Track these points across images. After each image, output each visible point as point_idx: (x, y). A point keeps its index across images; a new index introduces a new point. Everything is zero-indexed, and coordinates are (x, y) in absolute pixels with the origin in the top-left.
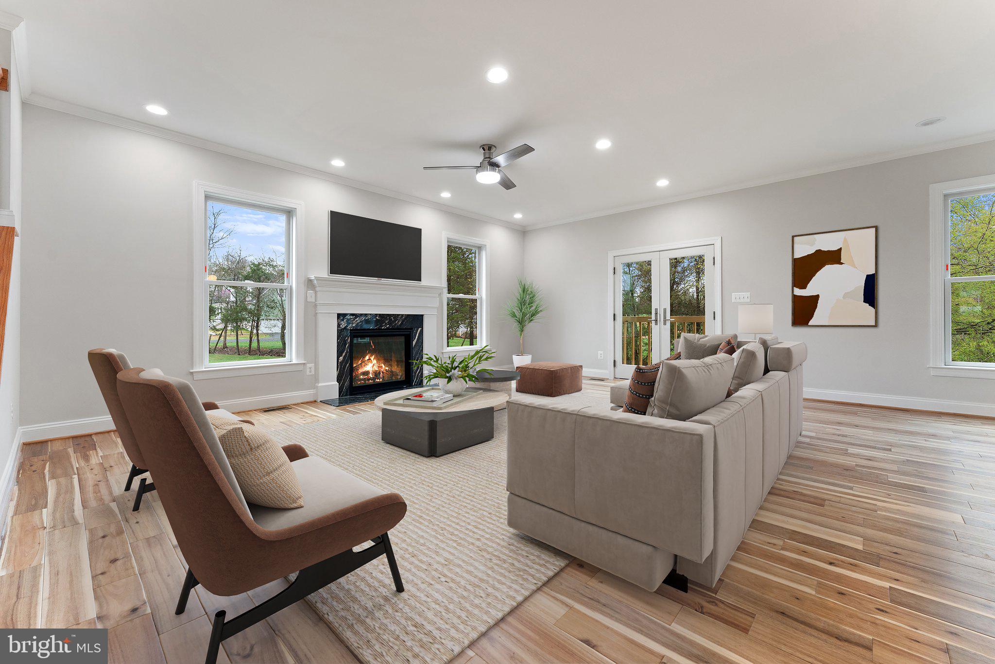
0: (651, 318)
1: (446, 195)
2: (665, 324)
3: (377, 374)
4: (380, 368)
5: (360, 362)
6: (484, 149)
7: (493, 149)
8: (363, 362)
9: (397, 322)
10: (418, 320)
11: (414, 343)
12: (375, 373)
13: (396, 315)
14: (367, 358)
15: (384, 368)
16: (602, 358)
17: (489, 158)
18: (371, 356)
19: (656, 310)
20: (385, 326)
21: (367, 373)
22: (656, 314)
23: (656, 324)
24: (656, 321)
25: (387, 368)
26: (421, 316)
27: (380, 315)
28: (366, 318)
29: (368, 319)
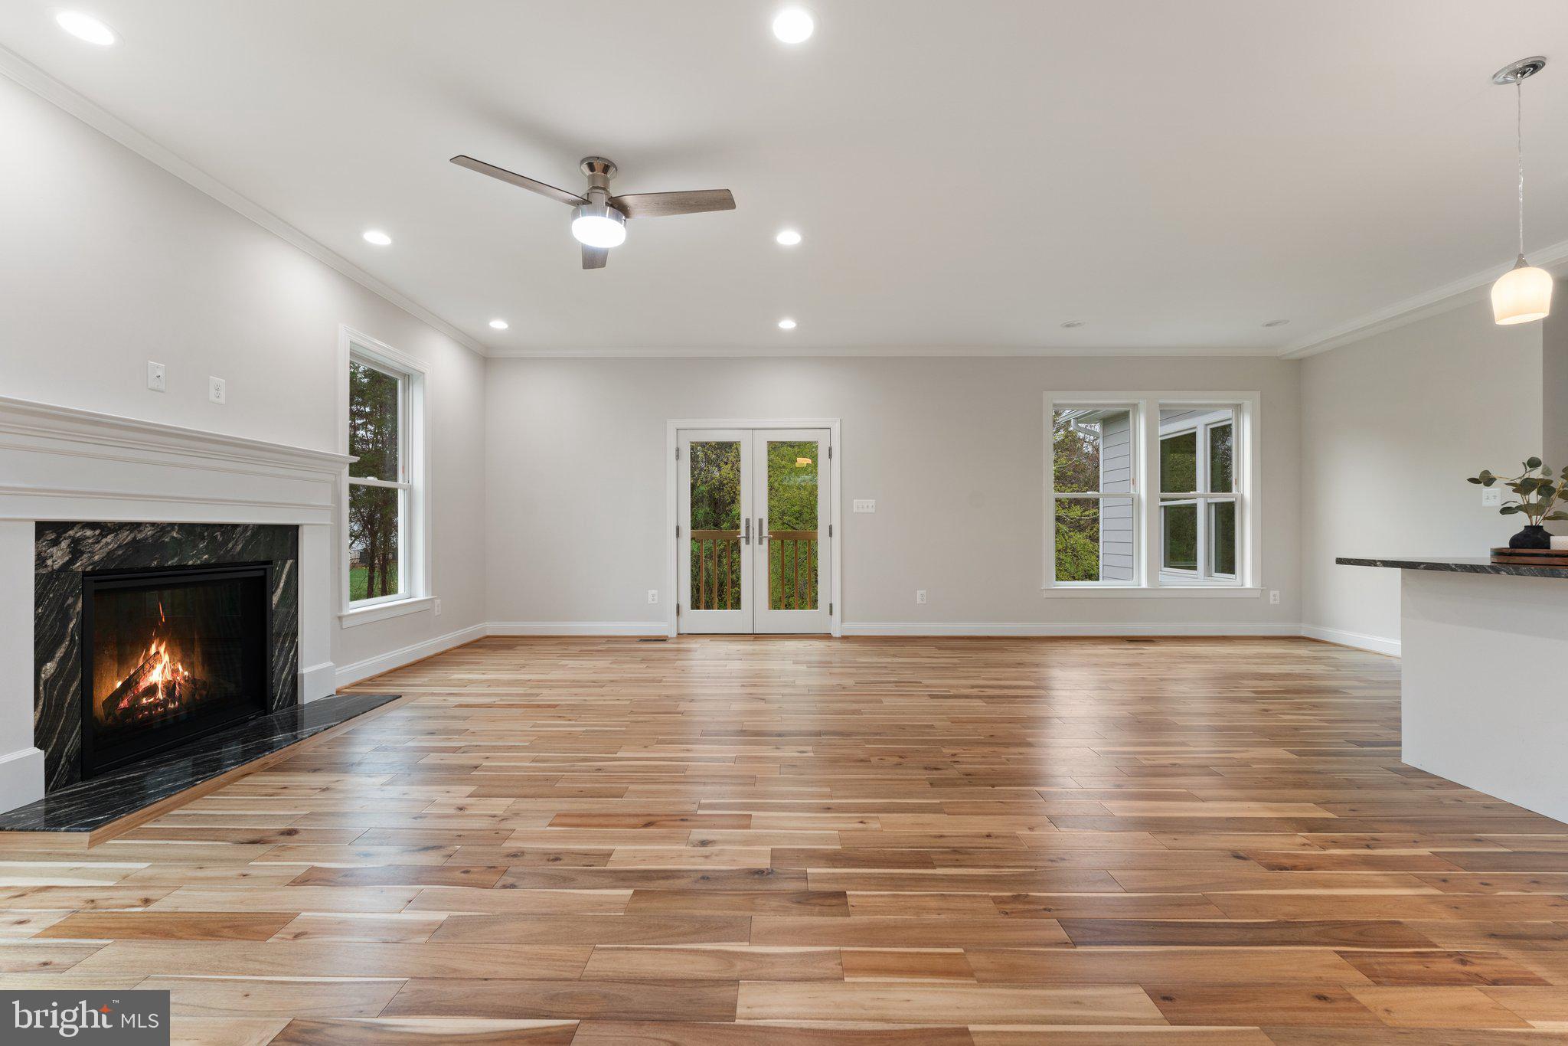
0: (739, 533)
1: (377, 238)
2: (761, 542)
4: (175, 675)
5: (141, 663)
6: (591, 167)
7: (612, 170)
8: (147, 660)
9: (230, 545)
10: (286, 538)
11: (275, 599)
12: (167, 688)
13: (228, 525)
14: (153, 650)
15: (182, 672)
16: (656, 602)
17: (604, 189)
18: (160, 644)
19: (747, 521)
21: (152, 690)
22: (748, 528)
23: (748, 542)
24: (747, 538)
25: (187, 673)
26: (294, 529)
27: (182, 526)
28: (139, 537)
29: (145, 539)
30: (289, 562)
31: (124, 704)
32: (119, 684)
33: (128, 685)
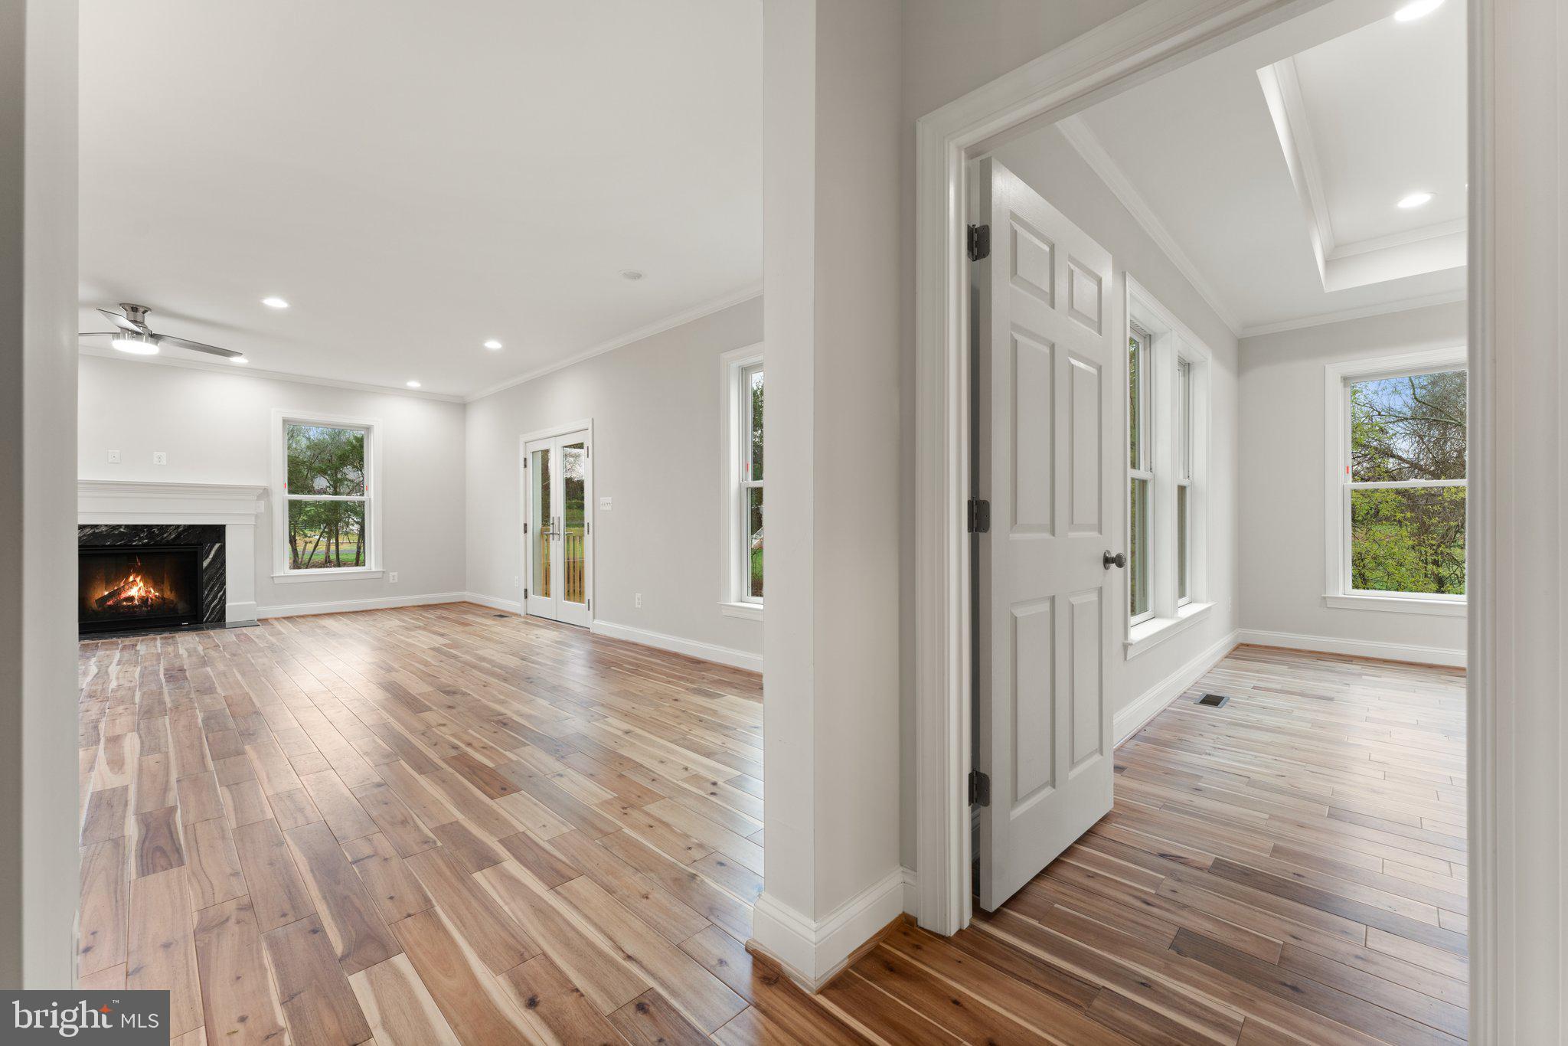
2: (559, 538)
3: (144, 601)
4: (147, 594)
5: (122, 584)
8: (127, 583)
9: (165, 535)
10: (213, 532)
11: (205, 564)
12: (142, 600)
14: (131, 579)
15: (154, 593)
16: (518, 585)
18: (137, 576)
19: (553, 519)
20: (141, 539)
21: (131, 599)
22: (553, 525)
23: (553, 538)
24: (553, 535)
25: (157, 594)
26: (224, 527)
27: (127, 526)
28: (97, 531)
29: (102, 532)
30: (217, 546)
31: (110, 603)
32: (106, 593)
33: (111, 595)
